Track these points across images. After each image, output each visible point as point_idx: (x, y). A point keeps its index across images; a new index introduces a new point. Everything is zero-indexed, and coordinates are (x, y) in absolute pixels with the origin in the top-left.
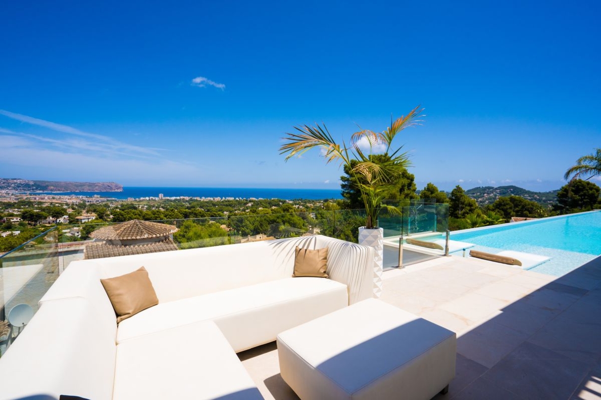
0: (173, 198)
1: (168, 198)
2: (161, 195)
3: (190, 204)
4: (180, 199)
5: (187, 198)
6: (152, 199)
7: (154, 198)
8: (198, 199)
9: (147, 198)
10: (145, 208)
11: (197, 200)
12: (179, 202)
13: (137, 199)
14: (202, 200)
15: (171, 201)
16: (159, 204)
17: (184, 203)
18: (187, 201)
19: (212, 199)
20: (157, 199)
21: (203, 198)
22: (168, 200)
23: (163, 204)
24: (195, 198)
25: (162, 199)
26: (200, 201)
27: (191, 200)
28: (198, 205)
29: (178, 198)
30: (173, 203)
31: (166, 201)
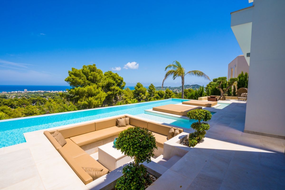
0: (34, 92)
2: (25, 90)
3: (44, 94)
4: (38, 92)
5: (42, 91)
6: (20, 92)
7: (21, 92)
8: (49, 92)
9: (16, 92)
10: (13, 98)
11: (48, 93)
12: (37, 93)
13: (9, 92)
14: (52, 92)
15: (32, 93)
16: (24, 95)
17: (40, 94)
18: (42, 93)
19: (58, 92)
20: (23, 92)
21: (52, 91)
22: (30, 92)
23: (27, 95)
24: (48, 91)
25: (26, 92)
26: (51, 93)
27: (45, 92)
28: (48, 95)
29: (37, 91)
31: (28, 93)
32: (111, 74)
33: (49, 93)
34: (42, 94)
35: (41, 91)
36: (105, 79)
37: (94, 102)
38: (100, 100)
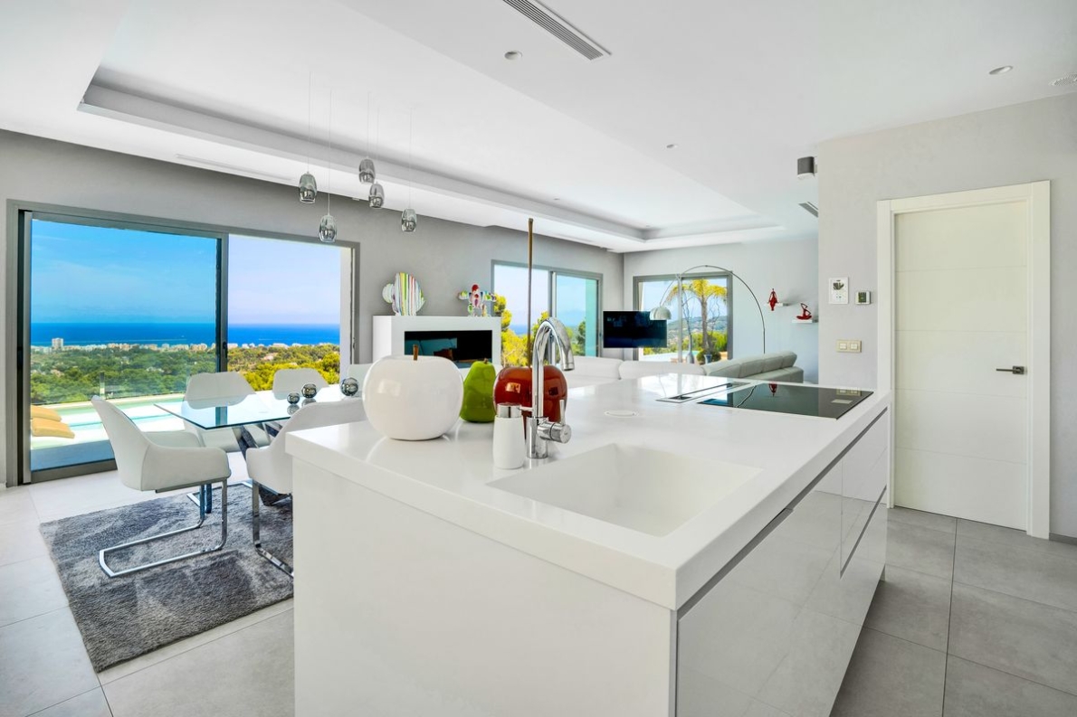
0: (90, 348)
1: (78, 347)
2: (57, 342)
4: (108, 349)
8: (154, 347)
11: (149, 351)
12: (104, 355)
14: (162, 350)
15: (85, 354)
16: (52, 361)
19: (187, 347)
20: (46, 350)
22: (76, 351)
23: (62, 360)
25: (59, 350)
26: (158, 351)
27: (136, 351)
30: (88, 359)
31: (68, 355)
35: (121, 346)
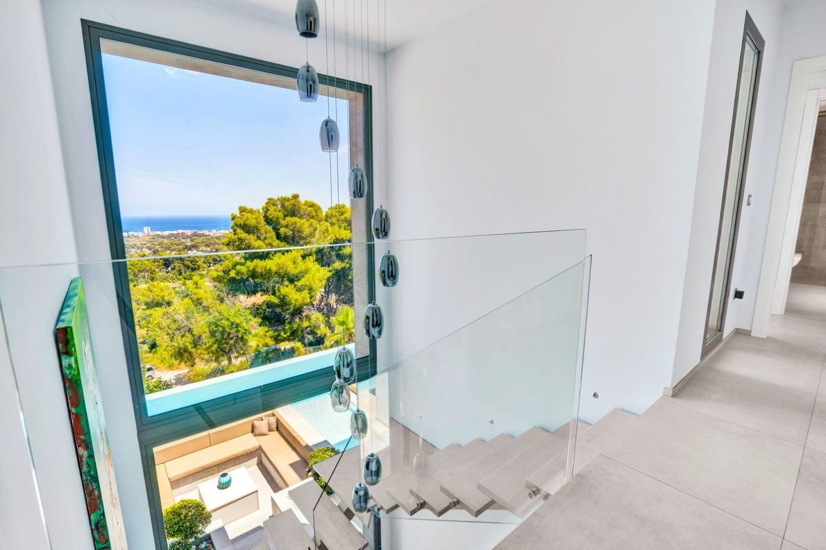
3: (192, 241)
5: (189, 232)
6: (133, 235)
7: (136, 234)
17: (184, 240)
18: (188, 237)
21: (214, 231)
24: (201, 232)
28: (203, 242)
29: (175, 232)
32: (342, 214)
33: (207, 236)
34: (188, 240)
36: (327, 230)
37: (295, 298)
38: (309, 293)
